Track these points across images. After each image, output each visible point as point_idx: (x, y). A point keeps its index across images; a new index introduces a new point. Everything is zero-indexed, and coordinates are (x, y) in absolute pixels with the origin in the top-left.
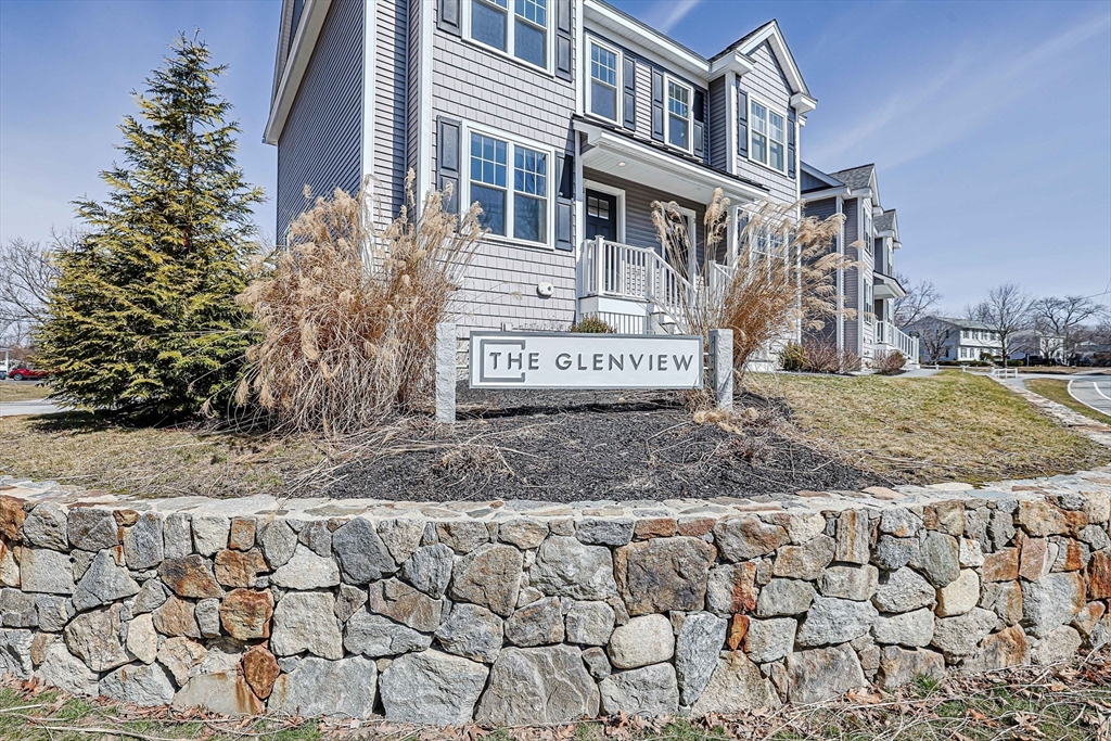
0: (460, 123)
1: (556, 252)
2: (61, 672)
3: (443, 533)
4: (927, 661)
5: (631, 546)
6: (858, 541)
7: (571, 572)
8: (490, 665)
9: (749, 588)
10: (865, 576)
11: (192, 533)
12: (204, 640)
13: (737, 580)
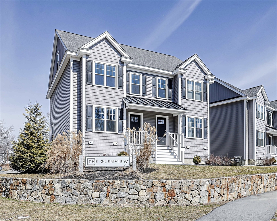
0: (92, 105)
1: (118, 134)
2: (30, 199)
3: (73, 181)
4: (137, 202)
5: (94, 183)
6: (125, 184)
7: (87, 186)
8: (78, 197)
9: (109, 189)
10: (126, 189)
11: (45, 182)
12: (47, 194)
13: (108, 188)
